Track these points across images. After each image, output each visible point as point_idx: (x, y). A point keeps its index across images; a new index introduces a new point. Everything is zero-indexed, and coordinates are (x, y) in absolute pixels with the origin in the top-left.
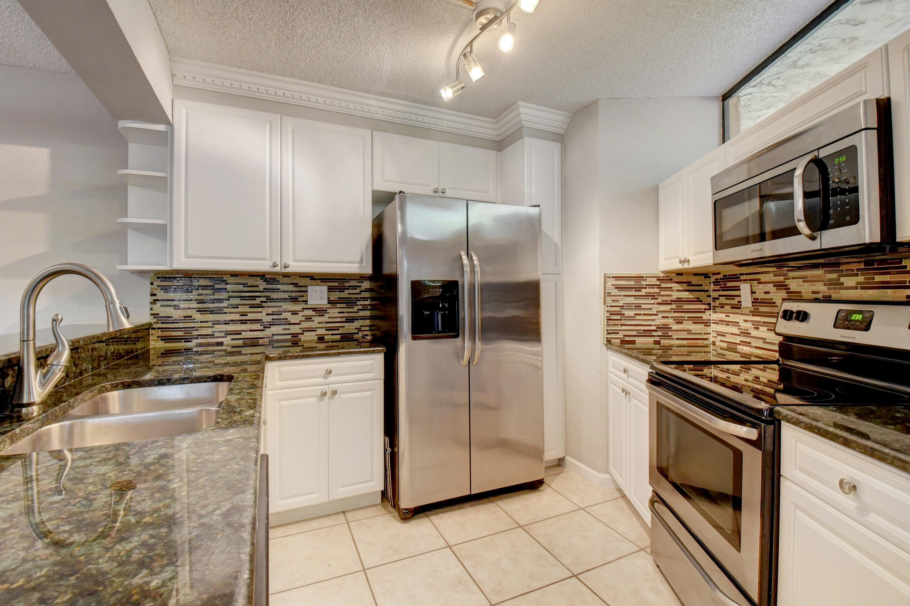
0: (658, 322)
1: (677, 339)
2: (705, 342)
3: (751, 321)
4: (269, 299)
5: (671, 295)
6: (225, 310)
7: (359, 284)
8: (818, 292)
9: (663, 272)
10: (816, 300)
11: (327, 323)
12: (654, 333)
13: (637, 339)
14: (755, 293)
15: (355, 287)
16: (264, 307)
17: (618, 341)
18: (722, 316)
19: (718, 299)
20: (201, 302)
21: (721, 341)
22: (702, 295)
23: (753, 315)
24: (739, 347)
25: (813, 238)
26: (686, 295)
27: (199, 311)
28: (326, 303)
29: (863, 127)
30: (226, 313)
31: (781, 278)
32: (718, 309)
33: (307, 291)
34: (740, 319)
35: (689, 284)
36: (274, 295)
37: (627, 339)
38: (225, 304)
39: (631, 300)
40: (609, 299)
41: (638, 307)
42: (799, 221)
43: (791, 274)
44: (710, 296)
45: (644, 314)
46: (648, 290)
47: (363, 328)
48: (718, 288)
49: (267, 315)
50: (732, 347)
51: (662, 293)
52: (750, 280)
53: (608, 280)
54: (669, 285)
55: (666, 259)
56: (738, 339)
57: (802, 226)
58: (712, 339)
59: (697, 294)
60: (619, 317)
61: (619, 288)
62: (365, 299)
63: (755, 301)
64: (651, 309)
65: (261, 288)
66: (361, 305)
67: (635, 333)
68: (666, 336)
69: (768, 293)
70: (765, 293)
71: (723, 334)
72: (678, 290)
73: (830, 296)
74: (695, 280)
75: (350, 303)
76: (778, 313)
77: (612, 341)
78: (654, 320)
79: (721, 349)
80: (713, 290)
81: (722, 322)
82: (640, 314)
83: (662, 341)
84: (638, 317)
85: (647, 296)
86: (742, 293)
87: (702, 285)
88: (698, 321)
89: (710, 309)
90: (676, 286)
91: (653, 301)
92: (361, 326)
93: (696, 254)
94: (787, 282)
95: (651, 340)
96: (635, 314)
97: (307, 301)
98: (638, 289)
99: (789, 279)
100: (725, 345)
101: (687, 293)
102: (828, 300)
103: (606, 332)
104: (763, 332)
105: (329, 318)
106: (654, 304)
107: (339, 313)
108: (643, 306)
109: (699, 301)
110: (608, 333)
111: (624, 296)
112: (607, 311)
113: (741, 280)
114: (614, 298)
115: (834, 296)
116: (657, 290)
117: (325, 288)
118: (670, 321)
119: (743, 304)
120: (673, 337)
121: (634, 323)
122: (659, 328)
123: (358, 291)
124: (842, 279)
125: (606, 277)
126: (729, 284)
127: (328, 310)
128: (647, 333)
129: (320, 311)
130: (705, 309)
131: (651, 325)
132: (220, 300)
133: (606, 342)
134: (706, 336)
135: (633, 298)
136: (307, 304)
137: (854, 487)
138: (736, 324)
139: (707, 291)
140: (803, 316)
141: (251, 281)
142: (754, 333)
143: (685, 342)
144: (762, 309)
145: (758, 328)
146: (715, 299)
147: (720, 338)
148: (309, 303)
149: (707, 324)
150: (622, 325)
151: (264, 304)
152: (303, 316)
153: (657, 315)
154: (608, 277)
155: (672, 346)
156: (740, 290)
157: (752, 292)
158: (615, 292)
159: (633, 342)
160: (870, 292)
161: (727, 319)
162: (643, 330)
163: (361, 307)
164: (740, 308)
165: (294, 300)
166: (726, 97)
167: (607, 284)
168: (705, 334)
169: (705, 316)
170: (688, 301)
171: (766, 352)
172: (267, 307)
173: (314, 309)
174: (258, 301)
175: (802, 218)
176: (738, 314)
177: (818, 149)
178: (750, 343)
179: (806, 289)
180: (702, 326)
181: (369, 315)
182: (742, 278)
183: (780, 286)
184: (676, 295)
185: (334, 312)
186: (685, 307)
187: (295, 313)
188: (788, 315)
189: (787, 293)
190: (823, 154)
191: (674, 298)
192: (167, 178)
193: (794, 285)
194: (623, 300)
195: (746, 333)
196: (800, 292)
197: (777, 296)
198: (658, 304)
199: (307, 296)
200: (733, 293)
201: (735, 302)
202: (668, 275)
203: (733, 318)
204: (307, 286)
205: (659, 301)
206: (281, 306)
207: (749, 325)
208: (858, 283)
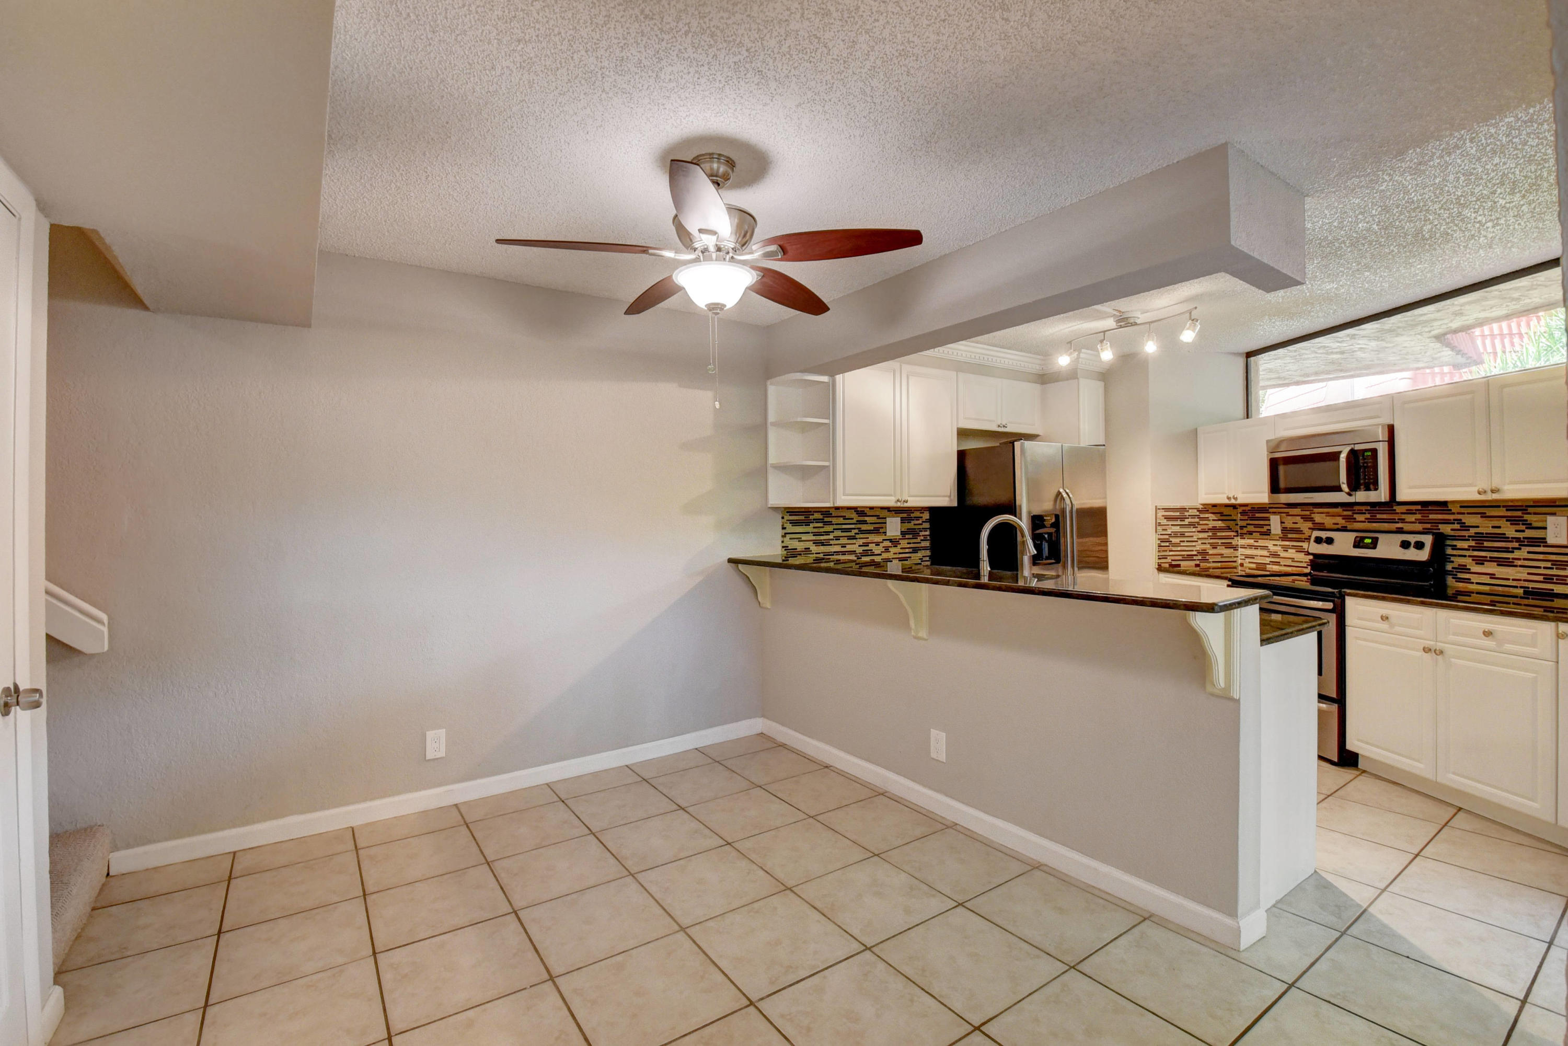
0: (1198, 548)
1: (1213, 562)
2: (1234, 564)
3: (1280, 545)
4: (861, 531)
5: (1207, 525)
6: (832, 542)
7: (921, 515)
8: (1338, 524)
9: (1202, 504)
10: (1338, 530)
11: (900, 553)
12: (1195, 558)
13: (1182, 563)
14: (1284, 523)
15: (918, 518)
16: (857, 539)
17: (1167, 565)
18: (1251, 542)
19: (1246, 527)
20: (815, 534)
21: (1250, 562)
22: (1231, 524)
23: (1282, 540)
24: (1268, 566)
25: (1349, 494)
26: (1219, 524)
27: (817, 543)
28: (899, 534)
29: (1381, 440)
30: (831, 545)
31: (1308, 513)
32: (1245, 536)
33: (886, 523)
34: (1270, 544)
35: (1221, 514)
36: (864, 527)
37: (1174, 563)
38: (831, 537)
39: (1177, 529)
40: (1159, 528)
41: (1182, 535)
42: (1343, 483)
43: (1316, 510)
44: (1237, 525)
45: (1187, 541)
46: (1190, 520)
47: (924, 559)
48: (1246, 517)
49: (859, 546)
50: (1261, 566)
51: (1201, 522)
52: (1279, 513)
53: (1158, 511)
54: (1207, 515)
55: (1206, 494)
56: (1268, 560)
57: (1345, 487)
58: (1240, 561)
59: (1228, 523)
60: (1167, 544)
61: (1168, 518)
62: (925, 529)
63: (1284, 530)
64: (1192, 536)
65: (854, 521)
66: (923, 536)
67: (1180, 558)
68: (1206, 561)
69: (1297, 523)
70: (1294, 523)
71: (1252, 557)
72: (1213, 520)
73: (1346, 527)
74: (1226, 511)
75: (914, 533)
76: (1310, 539)
77: (1163, 565)
78: (1195, 546)
79: (1250, 569)
80: (1241, 520)
81: (1250, 546)
82: (1184, 541)
83: (1201, 564)
84: (1182, 544)
85: (1191, 525)
86: (1272, 522)
87: (1231, 515)
88: (1229, 546)
89: (1237, 536)
90: (1212, 516)
91: (1194, 530)
92: (923, 556)
93: (1243, 493)
94: (1313, 515)
95: (1193, 563)
96: (1181, 541)
97: (886, 532)
98: (1182, 519)
99: (1314, 513)
100: (1254, 566)
101: (1220, 522)
102: (1344, 529)
103: (1157, 557)
104: (1292, 553)
105: (901, 548)
106: (1195, 532)
107: (908, 543)
108: (1187, 534)
109: (1229, 528)
110: (1159, 559)
111: (1172, 525)
112: (1159, 539)
113: (1270, 513)
114: (1164, 528)
115: (1349, 527)
116: (1197, 520)
117: (899, 519)
118: (1208, 546)
119: (1273, 532)
120: (1210, 560)
121: (1179, 549)
122: (1199, 553)
123: (920, 522)
124: (1355, 516)
125: (1157, 509)
126: (1257, 515)
127: (900, 541)
128: (1190, 558)
129: (894, 542)
130: (1234, 536)
131: (1193, 551)
132: (827, 533)
133: (1157, 567)
134: (1235, 559)
135: (1178, 527)
136: (885, 535)
137: (1387, 618)
138: (1265, 548)
139: (1235, 520)
140: (1330, 541)
141: (848, 514)
142: (1283, 554)
143: (1219, 565)
144: (1290, 536)
145: (1287, 551)
146: (1242, 527)
147: (1248, 560)
148: (888, 534)
149: (1235, 548)
150: (1170, 551)
151: (857, 536)
152: (883, 547)
153: (1197, 541)
154: (1159, 509)
155: (1209, 568)
156: (1269, 520)
157: (1282, 523)
158: (1164, 522)
159: (1179, 566)
160: (1374, 525)
161: (1256, 544)
162: (1187, 555)
163: (922, 538)
164: (1269, 535)
165: (876, 531)
166: (1249, 355)
167: (1158, 515)
168: (1235, 557)
169: (1234, 542)
170: (1221, 529)
171: (1294, 568)
172: (860, 538)
173: (891, 540)
174: (852, 533)
175: (1345, 482)
176: (1267, 539)
177: (1354, 444)
178: (1279, 562)
179: (1329, 521)
180: (1232, 550)
181: (928, 545)
182: (1271, 510)
183: (1306, 518)
184: (1212, 524)
185: (904, 543)
186: (1219, 534)
187: (877, 544)
188: (1318, 540)
189: (1313, 524)
190: (1357, 447)
191: (1210, 526)
192: (829, 424)
193: (1318, 518)
194: (1171, 529)
195: (1275, 555)
196: (1324, 524)
197: (1305, 526)
198: (1198, 532)
199: (886, 528)
200: (1262, 522)
201: (1265, 529)
202: (1206, 506)
203: (1261, 543)
204: (885, 518)
205: (1199, 529)
206: (868, 538)
207: (1279, 548)
208: (1366, 519)
